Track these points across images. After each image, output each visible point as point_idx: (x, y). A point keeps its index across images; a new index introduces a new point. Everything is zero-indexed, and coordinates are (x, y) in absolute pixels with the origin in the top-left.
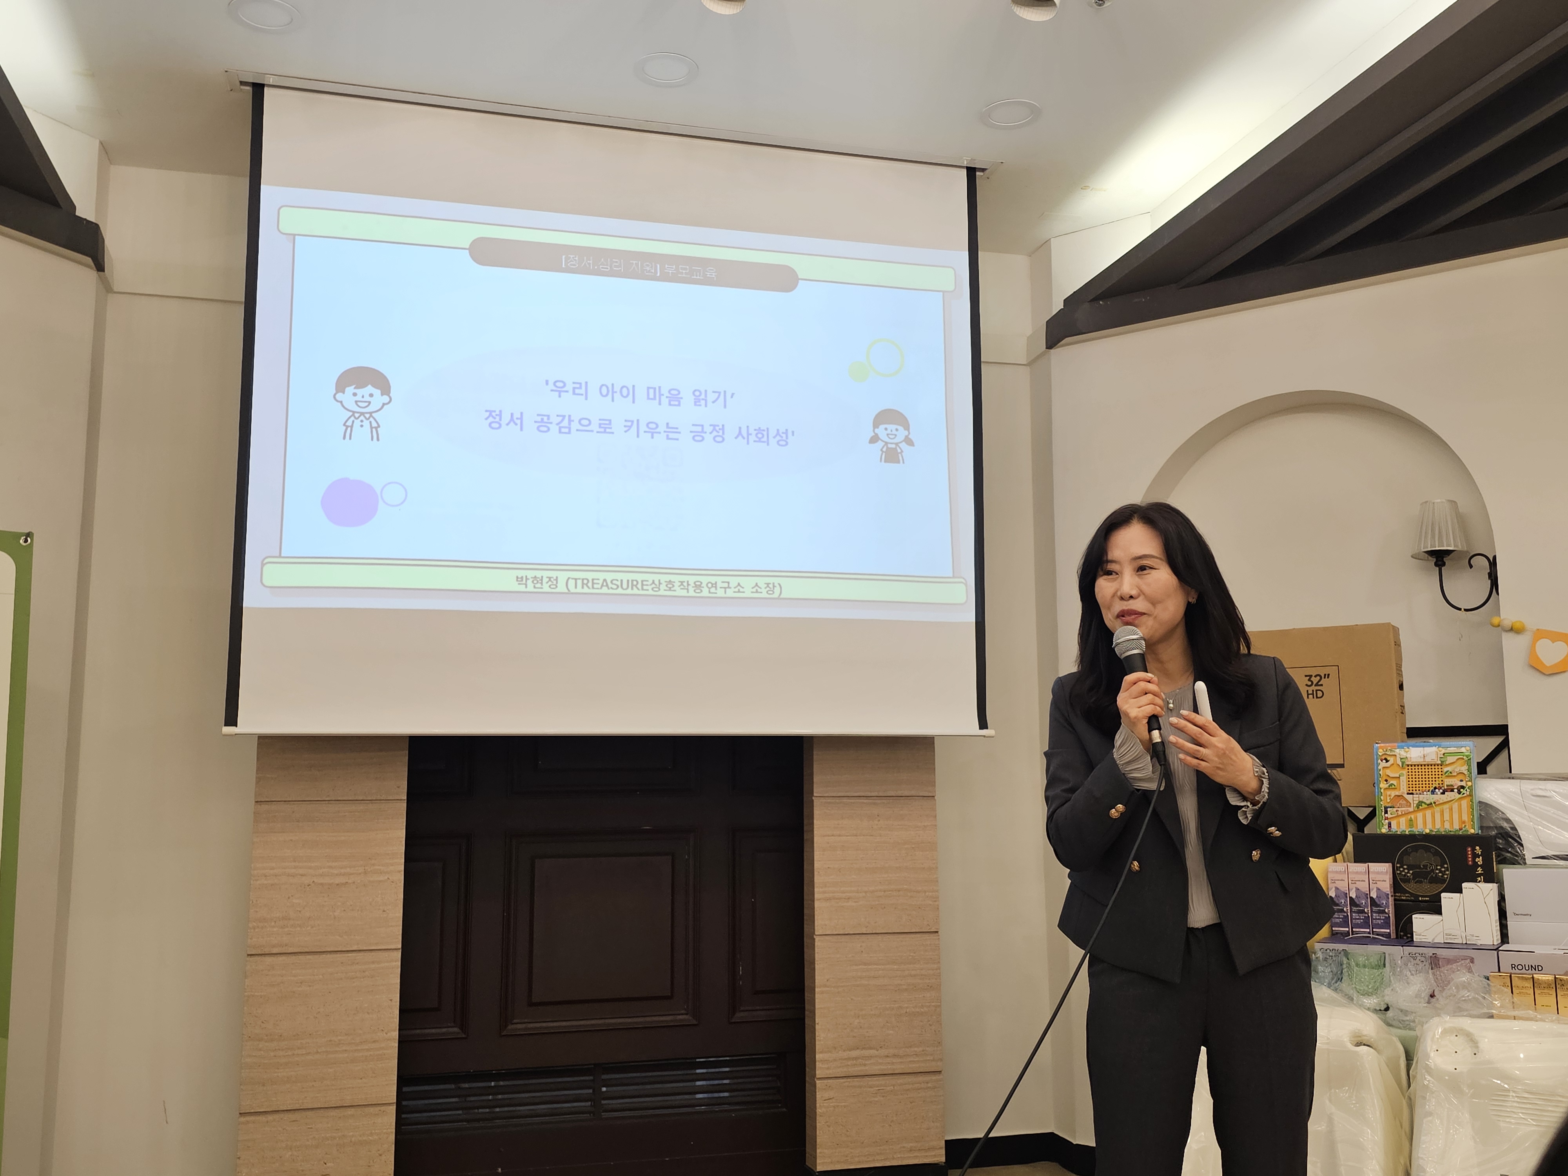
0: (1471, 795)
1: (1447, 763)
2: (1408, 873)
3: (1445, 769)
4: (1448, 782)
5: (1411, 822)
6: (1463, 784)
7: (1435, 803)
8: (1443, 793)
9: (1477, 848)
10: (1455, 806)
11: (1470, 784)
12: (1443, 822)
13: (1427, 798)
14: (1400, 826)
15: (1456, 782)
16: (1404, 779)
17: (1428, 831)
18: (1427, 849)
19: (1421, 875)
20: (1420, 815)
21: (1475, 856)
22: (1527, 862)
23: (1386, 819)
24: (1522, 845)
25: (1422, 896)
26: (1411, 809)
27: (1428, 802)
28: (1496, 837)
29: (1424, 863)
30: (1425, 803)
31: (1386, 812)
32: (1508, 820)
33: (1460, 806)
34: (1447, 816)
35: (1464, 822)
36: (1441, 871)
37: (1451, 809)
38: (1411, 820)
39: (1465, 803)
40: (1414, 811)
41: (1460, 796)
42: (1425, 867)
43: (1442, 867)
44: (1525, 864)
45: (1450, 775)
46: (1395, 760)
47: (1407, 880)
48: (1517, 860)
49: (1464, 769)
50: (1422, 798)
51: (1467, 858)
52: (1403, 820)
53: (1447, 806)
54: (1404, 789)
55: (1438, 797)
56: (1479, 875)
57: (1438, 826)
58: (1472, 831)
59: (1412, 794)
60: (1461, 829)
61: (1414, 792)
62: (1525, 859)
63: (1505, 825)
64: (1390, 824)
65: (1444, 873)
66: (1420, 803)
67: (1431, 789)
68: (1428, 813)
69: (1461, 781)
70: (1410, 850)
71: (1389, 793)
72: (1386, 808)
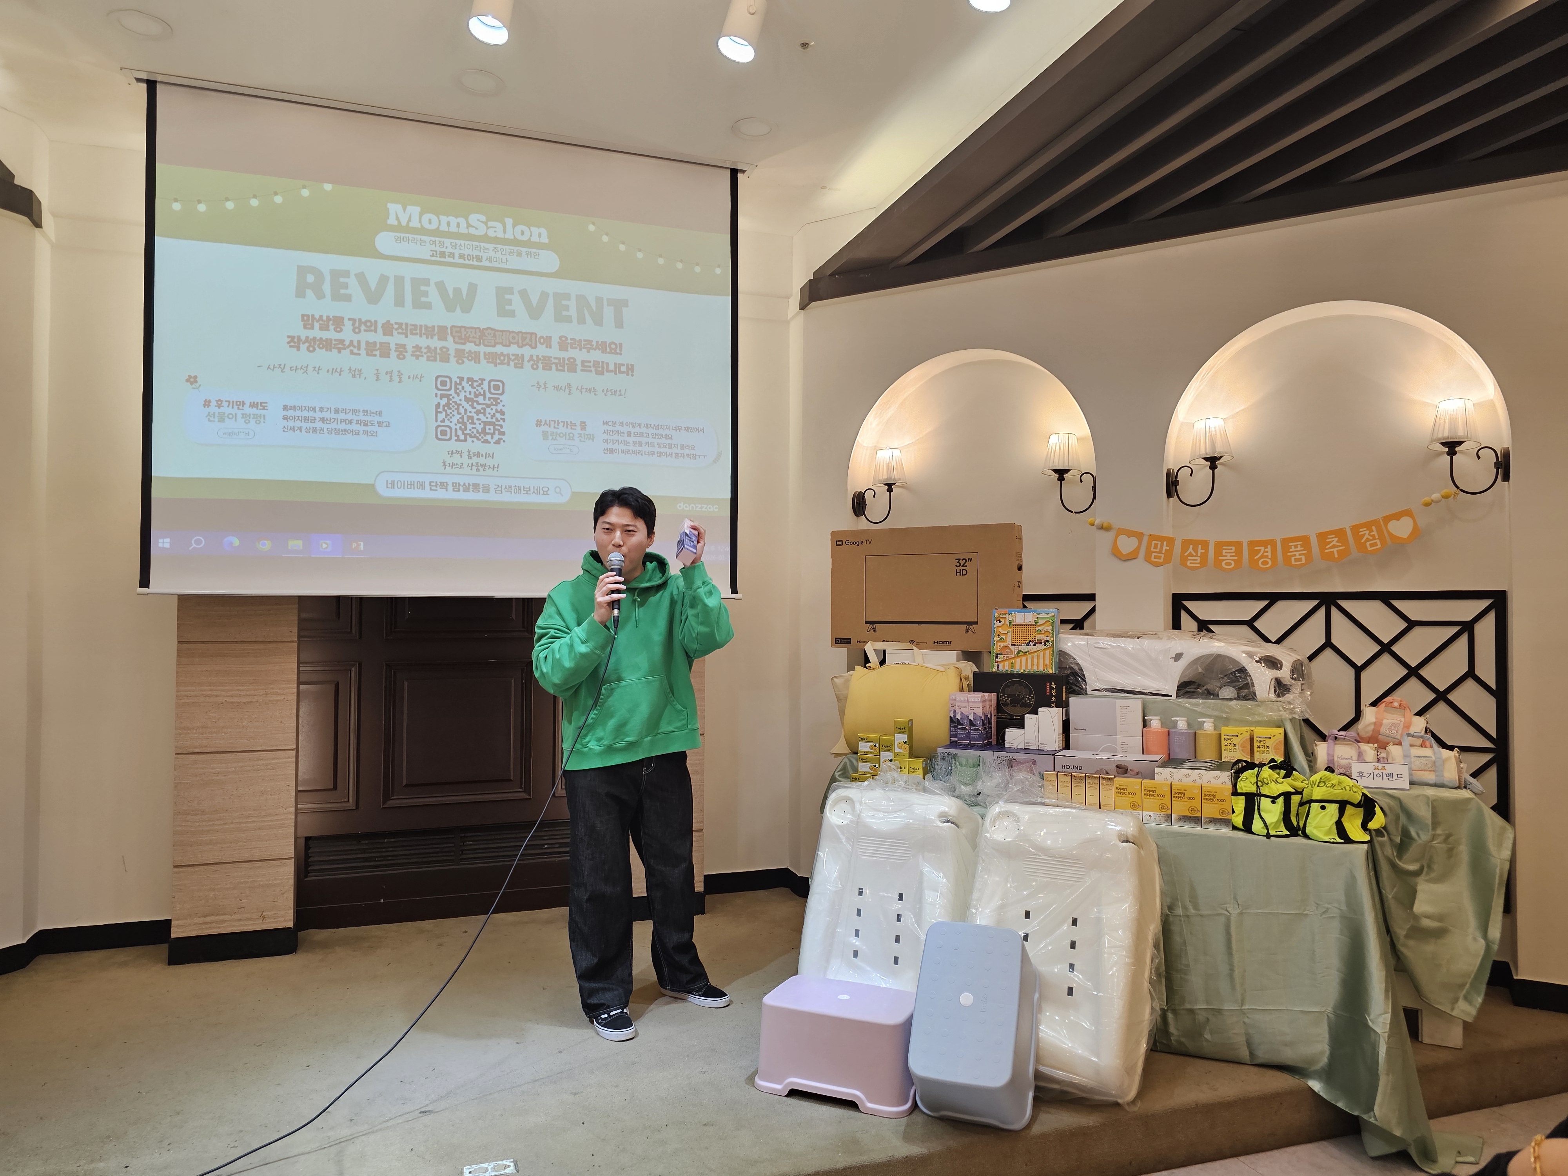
0: (1052, 646)
1: (1039, 624)
2: (1008, 699)
3: (1037, 629)
4: (1038, 637)
5: (1012, 665)
6: (1048, 639)
7: (1028, 652)
8: (1034, 645)
9: (1053, 683)
10: (1041, 654)
11: (1052, 639)
12: (1032, 665)
13: (1024, 648)
14: (1005, 668)
15: (1043, 638)
16: (1010, 634)
17: (1022, 671)
18: (1021, 684)
19: (1016, 701)
20: (1018, 660)
21: (1053, 689)
22: (1088, 693)
23: (997, 662)
24: (1085, 681)
25: (1015, 716)
26: (1013, 656)
27: (1024, 651)
28: (1068, 676)
29: (1017, 693)
30: (1022, 652)
31: (997, 658)
32: (1078, 665)
33: (1044, 654)
34: (1035, 661)
35: (1046, 665)
36: (1029, 699)
37: (1038, 656)
38: (1012, 663)
39: (1047, 652)
40: (1015, 657)
41: (1046, 647)
42: (1019, 695)
43: (1030, 696)
44: (1087, 694)
45: (1040, 632)
46: (1005, 622)
47: (1006, 705)
48: (1082, 692)
49: (1049, 628)
50: (1020, 648)
51: (1046, 690)
52: (1007, 663)
53: (1036, 654)
54: (1009, 642)
55: (1031, 648)
56: (1053, 702)
57: (1029, 668)
58: (1051, 672)
59: (1015, 645)
60: (1044, 670)
61: (1016, 644)
62: (1086, 691)
63: (1076, 668)
64: (998, 665)
65: (1030, 700)
66: (1019, 651)
67: (1027, 641)
68: (1024, 659)
69: (1047, 637)
70: (1010, 684)
71: (999, 644)
72: (997, 654)
